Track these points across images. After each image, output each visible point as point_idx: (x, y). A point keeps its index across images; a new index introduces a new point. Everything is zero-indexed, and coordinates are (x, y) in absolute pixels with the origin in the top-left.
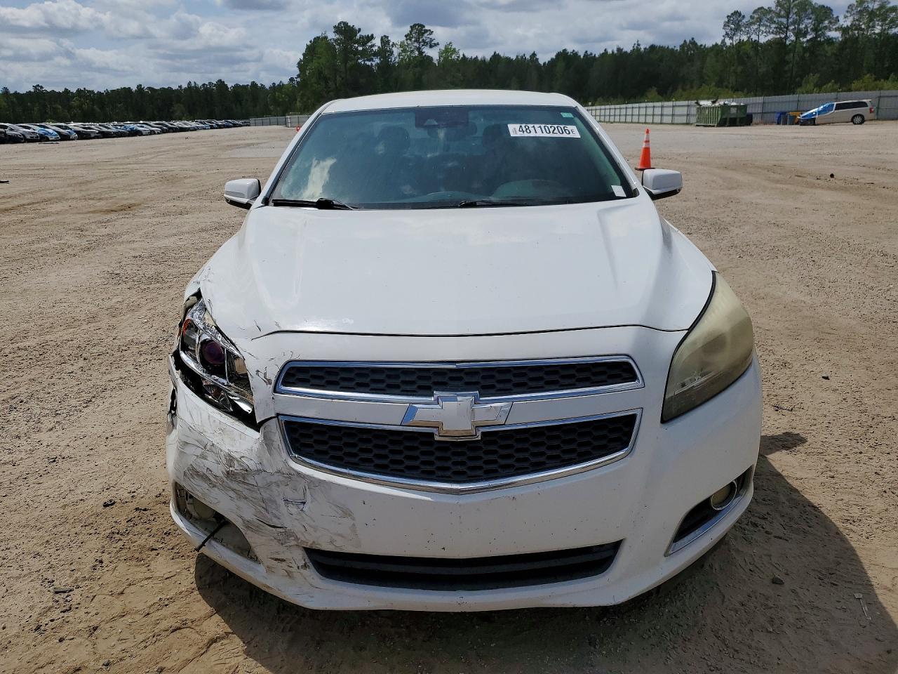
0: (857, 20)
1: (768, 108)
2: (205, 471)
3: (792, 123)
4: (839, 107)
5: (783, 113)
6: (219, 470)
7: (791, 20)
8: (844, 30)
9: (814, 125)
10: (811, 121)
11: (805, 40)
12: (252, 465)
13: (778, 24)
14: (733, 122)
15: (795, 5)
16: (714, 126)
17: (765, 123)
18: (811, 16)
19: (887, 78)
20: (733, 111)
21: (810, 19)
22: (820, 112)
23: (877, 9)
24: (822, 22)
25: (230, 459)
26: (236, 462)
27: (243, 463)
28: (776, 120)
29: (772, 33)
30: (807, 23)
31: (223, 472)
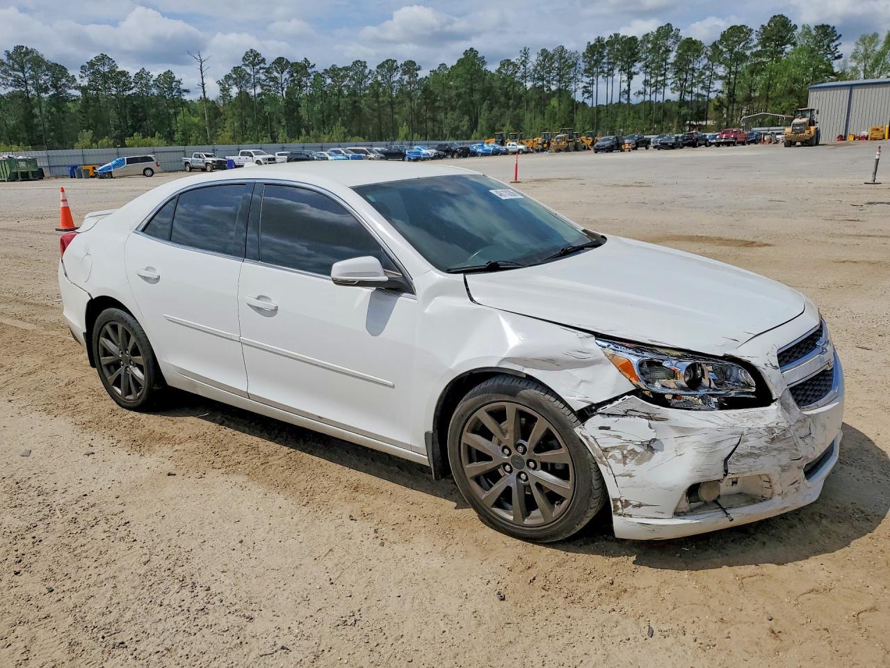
0: (93, 81)
1: (54, 162)
2: (749, 451)
3: (88, 176)
4: (130, 161)
5: (74, 167)
6: (762, 443)
7: (27, 75)
8: (83, 90)
9: (112, 177)
10: (107, 175)
11: (47, 95)
12: (785, 425)
13: (14, 77)
14: (25, 177)
15: (27, 60)
16: (4, 181)
17: (57, 177)
18: (47, 72)
19: (153, 136)
20: (22, 164)
21: (47, 75)
22: (114, 166)
23: (108, 72)
24: (59, 79)
25: (770, 430)
26: (775, 429)
27: (780, 426)
28: (68, 173)
29: (11, 85)
30: (44, 79)
31: (766, 442)
